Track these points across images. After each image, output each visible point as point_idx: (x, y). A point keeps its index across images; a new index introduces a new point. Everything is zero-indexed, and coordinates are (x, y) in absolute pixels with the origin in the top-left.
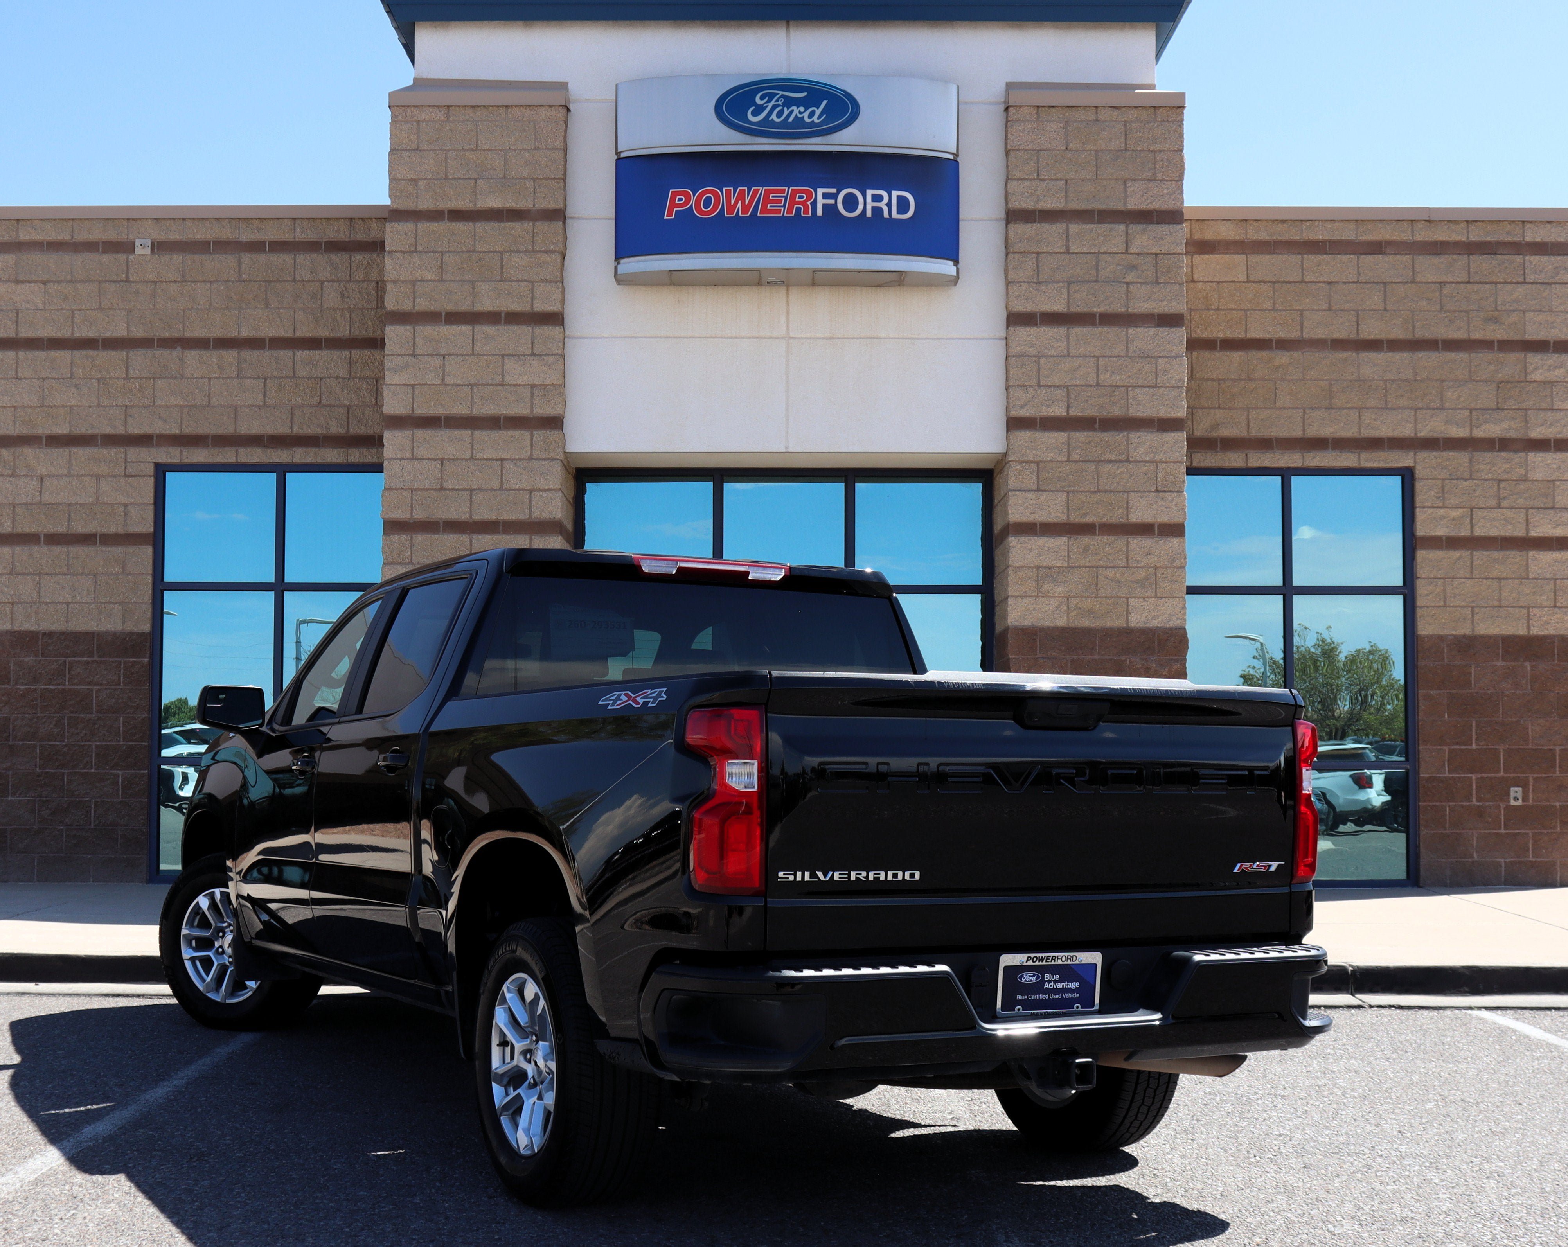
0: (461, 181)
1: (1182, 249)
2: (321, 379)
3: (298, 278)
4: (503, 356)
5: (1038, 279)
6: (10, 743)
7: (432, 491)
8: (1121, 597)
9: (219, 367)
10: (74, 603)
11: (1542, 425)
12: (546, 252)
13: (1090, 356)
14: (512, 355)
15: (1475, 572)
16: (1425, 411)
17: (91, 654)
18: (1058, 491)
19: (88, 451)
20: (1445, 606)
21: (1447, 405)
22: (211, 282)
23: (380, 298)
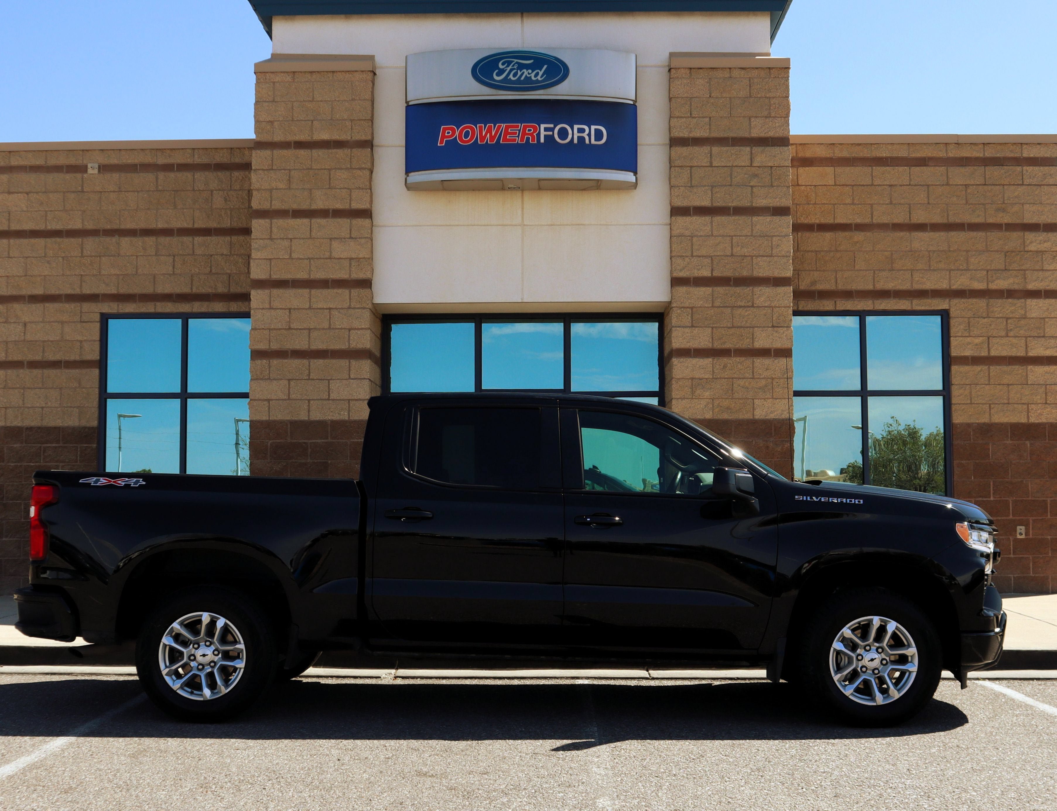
0: (303, 122)
1: (788, 163)
2: (211, 256)
3: (196, 188)
4: (331, 239)
5: (691, 184)
6: (4, 501)
7: (284, 330)
8: (749, 399)
9: (143, 249)
10: (46, 407)
11: (1036, 281)
12: (360, 169)
13: (727, 236)
14: (337, 238)
15: (992, 380)
16: (956, 272)
17: (58, 442)
18: (706, 327)
19: (57, 305)
20: (971, 403)
21: (971, 267)
22: (138, 191)
23: (250, 201)
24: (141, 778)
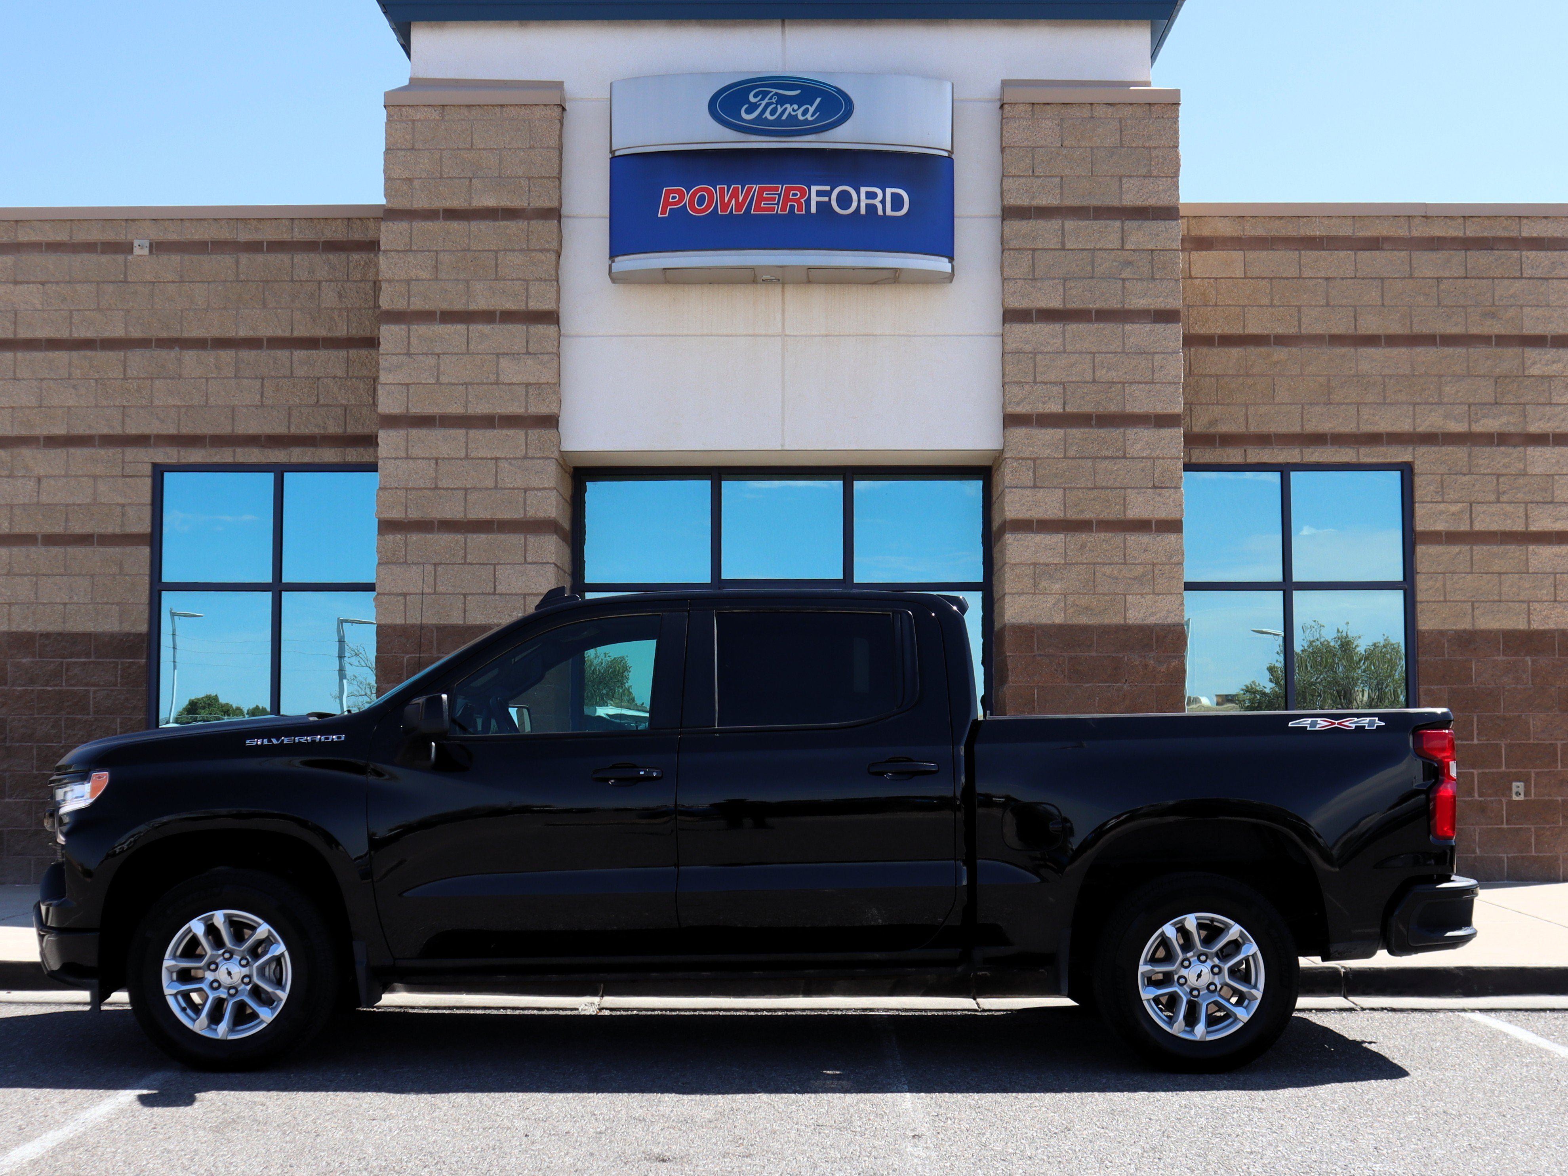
0: (457, 181)
1: (1177, 245)
2: (318, 379)
3: (296, 278)
4: (498, 355)
5: (1034, 275)
6: (8, 744)
7: (427, 491)
8: (1119, 594)
9: (216, 367)
10: (72, 603)
11: (1540, 420)
12: (541, 251)
13: (1086, 353)
14: (507, 354)
15: (1475, 567)
16: (1423, 407)
17: (88, 655)
18: (1055, 488)
19: (86, 452)
20: (1445, 601)
21: (1445, 400)
22: (209, 282)
23: (376, 297)
24: (232, 1163)
